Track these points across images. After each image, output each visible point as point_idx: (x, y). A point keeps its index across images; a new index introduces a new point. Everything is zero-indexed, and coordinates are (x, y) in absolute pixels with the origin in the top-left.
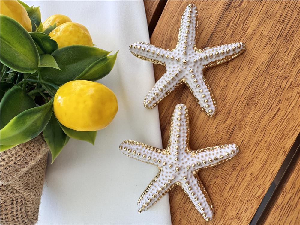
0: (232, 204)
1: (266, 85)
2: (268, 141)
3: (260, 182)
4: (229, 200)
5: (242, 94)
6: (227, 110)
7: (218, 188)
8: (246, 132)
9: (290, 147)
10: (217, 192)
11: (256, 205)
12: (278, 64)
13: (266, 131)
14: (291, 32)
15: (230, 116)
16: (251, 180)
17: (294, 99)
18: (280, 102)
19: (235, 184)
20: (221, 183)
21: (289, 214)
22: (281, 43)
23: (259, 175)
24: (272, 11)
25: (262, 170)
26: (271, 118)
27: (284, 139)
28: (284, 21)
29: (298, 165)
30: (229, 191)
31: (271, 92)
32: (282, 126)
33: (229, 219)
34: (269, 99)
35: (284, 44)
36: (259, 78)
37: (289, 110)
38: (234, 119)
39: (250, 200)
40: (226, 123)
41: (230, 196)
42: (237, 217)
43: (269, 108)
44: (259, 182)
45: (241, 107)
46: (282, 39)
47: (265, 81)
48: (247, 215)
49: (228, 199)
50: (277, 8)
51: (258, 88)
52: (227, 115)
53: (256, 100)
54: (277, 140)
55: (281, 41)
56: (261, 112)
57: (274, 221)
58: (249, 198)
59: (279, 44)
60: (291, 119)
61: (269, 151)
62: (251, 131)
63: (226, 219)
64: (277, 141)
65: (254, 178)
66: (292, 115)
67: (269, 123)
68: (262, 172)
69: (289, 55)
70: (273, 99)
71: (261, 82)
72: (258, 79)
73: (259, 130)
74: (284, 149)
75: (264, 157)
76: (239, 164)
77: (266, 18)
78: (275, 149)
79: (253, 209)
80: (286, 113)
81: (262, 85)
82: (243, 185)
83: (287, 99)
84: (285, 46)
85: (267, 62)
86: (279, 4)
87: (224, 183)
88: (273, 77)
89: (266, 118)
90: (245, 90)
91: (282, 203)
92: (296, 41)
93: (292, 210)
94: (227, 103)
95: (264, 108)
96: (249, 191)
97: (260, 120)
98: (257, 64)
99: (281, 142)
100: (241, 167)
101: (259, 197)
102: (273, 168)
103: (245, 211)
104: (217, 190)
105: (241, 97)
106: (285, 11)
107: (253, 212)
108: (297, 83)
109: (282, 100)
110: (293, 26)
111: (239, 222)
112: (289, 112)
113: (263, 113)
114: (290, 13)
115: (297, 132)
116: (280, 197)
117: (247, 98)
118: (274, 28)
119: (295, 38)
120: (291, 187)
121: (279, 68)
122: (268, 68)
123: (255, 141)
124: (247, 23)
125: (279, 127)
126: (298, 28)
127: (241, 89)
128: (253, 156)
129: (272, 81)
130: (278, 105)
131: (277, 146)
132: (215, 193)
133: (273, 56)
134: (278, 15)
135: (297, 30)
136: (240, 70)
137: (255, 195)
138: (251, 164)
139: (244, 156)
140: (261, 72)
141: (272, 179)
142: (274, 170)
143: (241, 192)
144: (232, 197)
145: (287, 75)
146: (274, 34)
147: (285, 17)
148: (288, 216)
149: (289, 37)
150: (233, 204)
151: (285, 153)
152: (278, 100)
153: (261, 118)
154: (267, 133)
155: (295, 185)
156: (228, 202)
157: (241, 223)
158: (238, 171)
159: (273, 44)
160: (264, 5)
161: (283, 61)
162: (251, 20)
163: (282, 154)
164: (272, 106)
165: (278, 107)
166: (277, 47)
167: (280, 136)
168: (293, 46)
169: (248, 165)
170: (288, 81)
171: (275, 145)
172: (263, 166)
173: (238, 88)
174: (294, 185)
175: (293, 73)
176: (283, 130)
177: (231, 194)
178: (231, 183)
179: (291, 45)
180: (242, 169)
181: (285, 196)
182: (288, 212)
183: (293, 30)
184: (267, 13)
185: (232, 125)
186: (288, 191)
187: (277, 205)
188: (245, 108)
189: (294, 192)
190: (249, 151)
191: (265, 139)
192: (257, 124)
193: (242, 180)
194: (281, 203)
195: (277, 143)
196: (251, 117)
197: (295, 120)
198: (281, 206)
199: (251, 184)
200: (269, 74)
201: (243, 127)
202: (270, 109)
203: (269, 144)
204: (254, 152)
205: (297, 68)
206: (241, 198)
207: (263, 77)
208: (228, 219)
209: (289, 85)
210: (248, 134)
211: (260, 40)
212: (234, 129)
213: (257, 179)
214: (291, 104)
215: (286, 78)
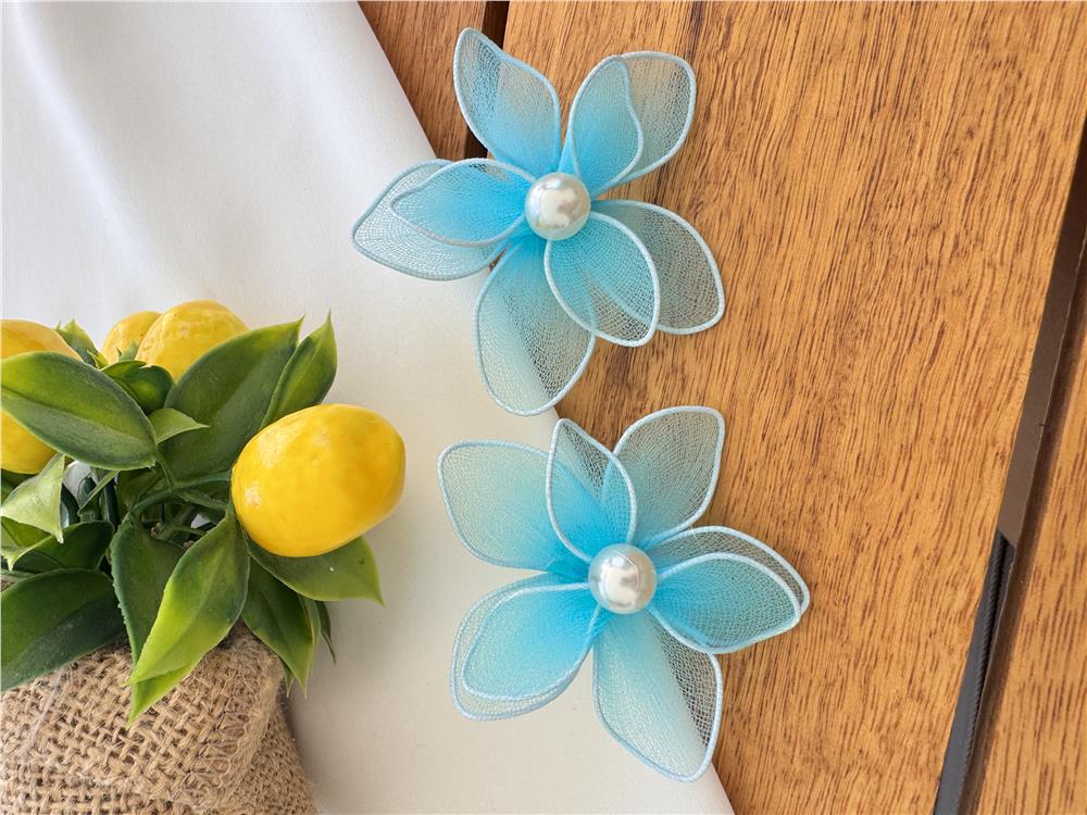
0: (886, 658)
1: (880, 267)
2: (938, 436)
3: (951, 567)
4: (870, 647)
5: (812, 315)
6: (781, 374)
7: (825, 621)
8: (860, 427)
9: (1013, 434)
10: (826, 633)
11: (960, 642)
12: (897, 193)
13: (921, 405)
14: (908, 84)
15: (797, 392)
16: (922, 568)
17: (980, 287)
18: (938, 307)
19: (876, 593)
20: (831, 604)
21: (1072, 641)
22: (887, 126)
23: (940, 546)
24: (831, 35)
25: (947, 529)
26: (926, 363)
27: (987, 416)
28: (875, 57)
29: (1054, 484)
30: (862, 623)
31: (901, 283)
32: (968, 378)
33: (889, 706)
34: (902, 305)
35: (896, 127)
36: (853, 250)
37: (974, 326)
38: (812, 395)
39: (936, 630)
40: (789, 417)
41: (871, 633)
42: (913, 691)
43: (911, 331)
44: (949, 568)
45: (823, 352)
46: (885, 111)
47: (872, 254)
48: (941, 681)
49: (867, 646)
50: (843, 24)
51: (858, 282)
52: (787, 389)
53: (863, 319)
54: (965, 424)
55: (886, 121)
56: (889, 353)
57: (1031, 675)
58: (933, 627)
59: (880, 129)
60: (990, 350)
61: (951, 463)
62: (875, 419)
63: (881, 708)
64: (967, 427)
65: (928, 558)
66: (989, 335)
67: (925, 378)
68: (948, 536)
69: (924, 153)
70: (914, 303)
71: (861, 262)
72: (849, 257)
73: (899, 411)
74: (994, 445)
75: (940, 488)
76: (869, 530)
77: (816, 63)
78: (968, 455)
79: (956, 657)
80: (967, 336)
81: (866, 268)
82: (902, 590)
83: (957, 292)
84: (902, 134)
85: (862, 195)
86: (845, 11)
87: (840, 598)
88: (894, 236)
89: (911, 364)
90: (819, 299)
91: (1039, 612)
92: (933, 107)
93: (1078, 626)
94: (775, 353)
95: (896, 337)
96: (924, 603)
97: (893, 376)
98: (831, 212)
99: (979, 426)
100: (879, 538)
101: (963, 613)
102: (980, 513)
103: (931, 669)
104: (824, 626)
105: (814, 325)
106: (870, 24)
107: (958, 664)
108: (974, 233)
109: (945, 299)
110: (909, 65)
111: (922, 708)
112: (976, 327)
113: (896, 353)
114: (887, 28)
115: (1018, 383)
116: (1028, 595)
117: (832, 323)
118: (850, 85)
119: (928, 100)
120: (1054, 557)
121: (906, 204)
122: (869, 212)
123: (896, 448)
124: (764, 94)
125: (958, 383)
126: (925, 66)
127: (808, 301)
128: (906, 494)
129: (895, 251)
130: (936, 318)
131: (972, 441)
132: (821, 636)
133: (874, 171)
134: (852, 44)
135: (926, 75)
136: (785, 242)
137: (949, 610)
138: (906, 519)
139: (877, 500)
140: (853, 232)
141: (985, 549)
142: (984, 518)
143: (901, 613)
144: (879, 636)
145: (936, 220)
146: (859, 105)
147: (877, 44)
148: (1070, 648)
149: (906, 102)
150: (889, 658)
151: (1003, 457)
152: (929, 304)
153: (893, 371)
154: (925, 412)
155: (1062, 547)
156: (869, 652)
157: (929, 706)
158: (873, 551)
159: (863, 137)
160: (799, 25)
161: (910, 178)
162: (775, 81)
163: (995, 463)
164: (917, 324)
165: (938, 323)
166: (878, 142)
167: (969, 410)
168: (927, 124)
169: (897, 527)
170: (944, 236)
171: (963, 441)
172: (946, 516)
173: (795, 299)
174: (1059, 548)
175: (951, 206)
176: (974, 390)
177: (873, 626)
178: (862, 592)
179: (921, 124)
180: (884, 542)
181: (1043, 589)
182: (1065, 635)
183: (912, 78)
184: (817, 47)
185: (811, 416)
186: (1045, 571)
187: (1026, 623)
188: (835, 356)
189: (1067, 568)
190: (888, 482)
191: (927, 431)
192: (888, 393)
193: (895, 576)
194: (1036, 613)
195: (969, 433)
196: (862, 376)
197: (1003, 350)
198: (1041, 623)
199: (926, 581)
200: (880, 228)
201: (848, 412)
202: (914, 335)
203: (945, 444)
204: (905, 478)
205: (961, 187)
206: (906, 630)
207: (864, 244)
208: (886, 708)
209: (950, 249)
210: (870, 432)
211: (819, 134)
212: (820, 428)
213: (938, 560)
214: (974, 305)
215: (935, 228)
